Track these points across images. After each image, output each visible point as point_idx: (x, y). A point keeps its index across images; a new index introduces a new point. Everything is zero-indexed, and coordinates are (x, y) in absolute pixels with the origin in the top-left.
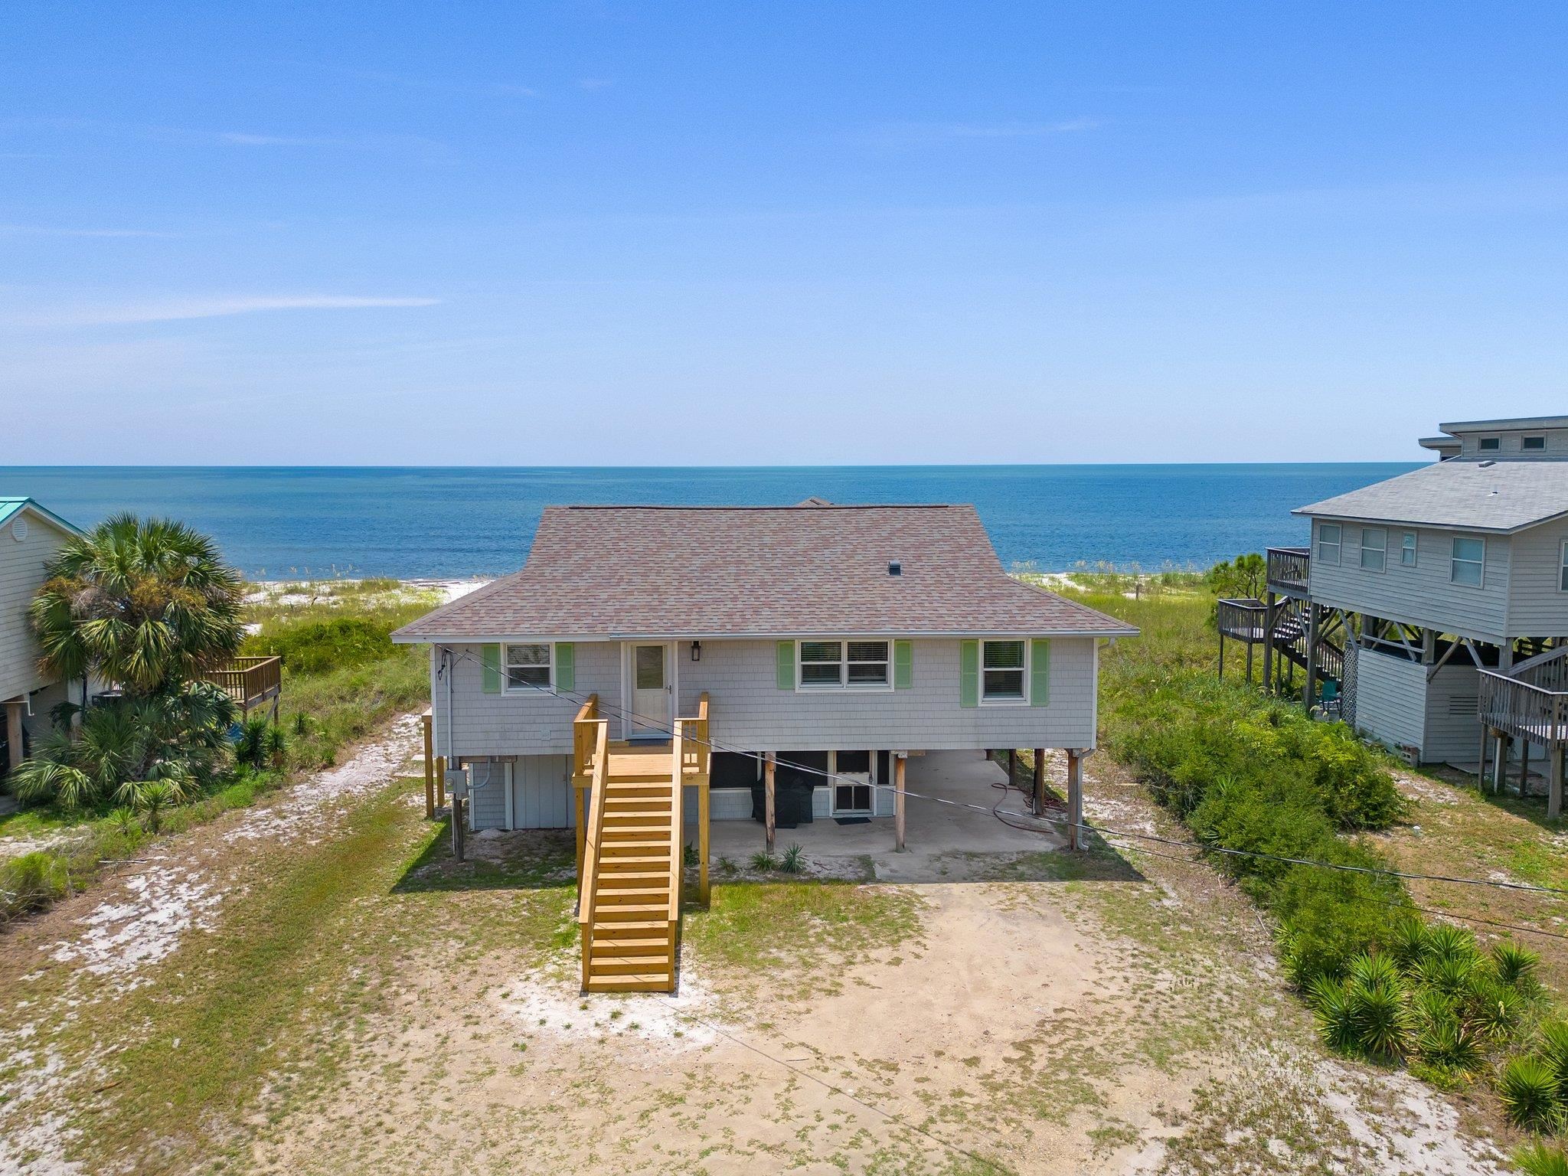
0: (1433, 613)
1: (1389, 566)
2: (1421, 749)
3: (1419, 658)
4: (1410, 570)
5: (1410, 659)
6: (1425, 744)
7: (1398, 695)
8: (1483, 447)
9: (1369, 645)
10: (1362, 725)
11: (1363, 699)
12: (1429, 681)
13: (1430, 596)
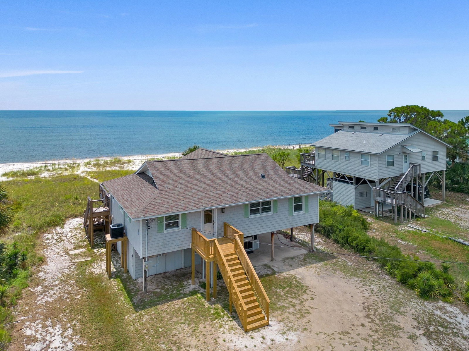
0: (355, 172)
1: (341, 160)
2: (354, 206)
3: (352, 183)
4: (348, 161)
5: (349, 184)
6: (355, 205)
7: (346, 193)
8: (349, 128)
9: (336, 180)
10: (334, 200)
11: (335, 194)
12: (355, 189)
13: (354, 168)
